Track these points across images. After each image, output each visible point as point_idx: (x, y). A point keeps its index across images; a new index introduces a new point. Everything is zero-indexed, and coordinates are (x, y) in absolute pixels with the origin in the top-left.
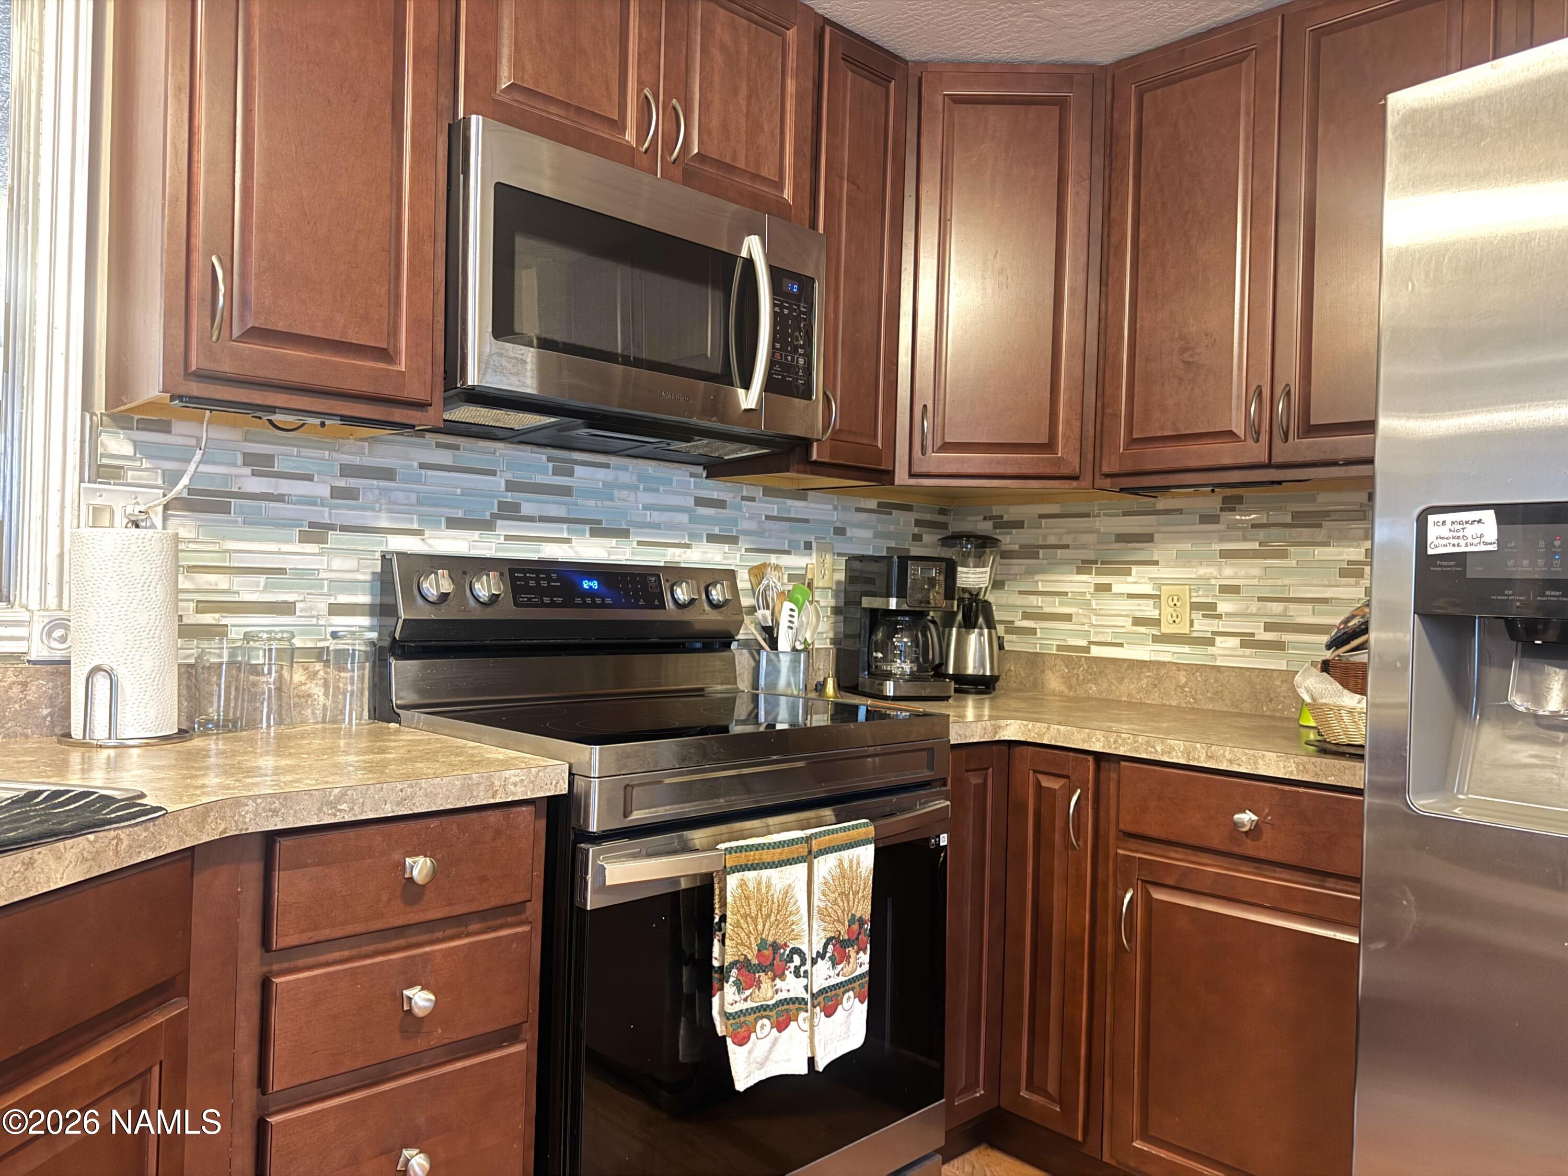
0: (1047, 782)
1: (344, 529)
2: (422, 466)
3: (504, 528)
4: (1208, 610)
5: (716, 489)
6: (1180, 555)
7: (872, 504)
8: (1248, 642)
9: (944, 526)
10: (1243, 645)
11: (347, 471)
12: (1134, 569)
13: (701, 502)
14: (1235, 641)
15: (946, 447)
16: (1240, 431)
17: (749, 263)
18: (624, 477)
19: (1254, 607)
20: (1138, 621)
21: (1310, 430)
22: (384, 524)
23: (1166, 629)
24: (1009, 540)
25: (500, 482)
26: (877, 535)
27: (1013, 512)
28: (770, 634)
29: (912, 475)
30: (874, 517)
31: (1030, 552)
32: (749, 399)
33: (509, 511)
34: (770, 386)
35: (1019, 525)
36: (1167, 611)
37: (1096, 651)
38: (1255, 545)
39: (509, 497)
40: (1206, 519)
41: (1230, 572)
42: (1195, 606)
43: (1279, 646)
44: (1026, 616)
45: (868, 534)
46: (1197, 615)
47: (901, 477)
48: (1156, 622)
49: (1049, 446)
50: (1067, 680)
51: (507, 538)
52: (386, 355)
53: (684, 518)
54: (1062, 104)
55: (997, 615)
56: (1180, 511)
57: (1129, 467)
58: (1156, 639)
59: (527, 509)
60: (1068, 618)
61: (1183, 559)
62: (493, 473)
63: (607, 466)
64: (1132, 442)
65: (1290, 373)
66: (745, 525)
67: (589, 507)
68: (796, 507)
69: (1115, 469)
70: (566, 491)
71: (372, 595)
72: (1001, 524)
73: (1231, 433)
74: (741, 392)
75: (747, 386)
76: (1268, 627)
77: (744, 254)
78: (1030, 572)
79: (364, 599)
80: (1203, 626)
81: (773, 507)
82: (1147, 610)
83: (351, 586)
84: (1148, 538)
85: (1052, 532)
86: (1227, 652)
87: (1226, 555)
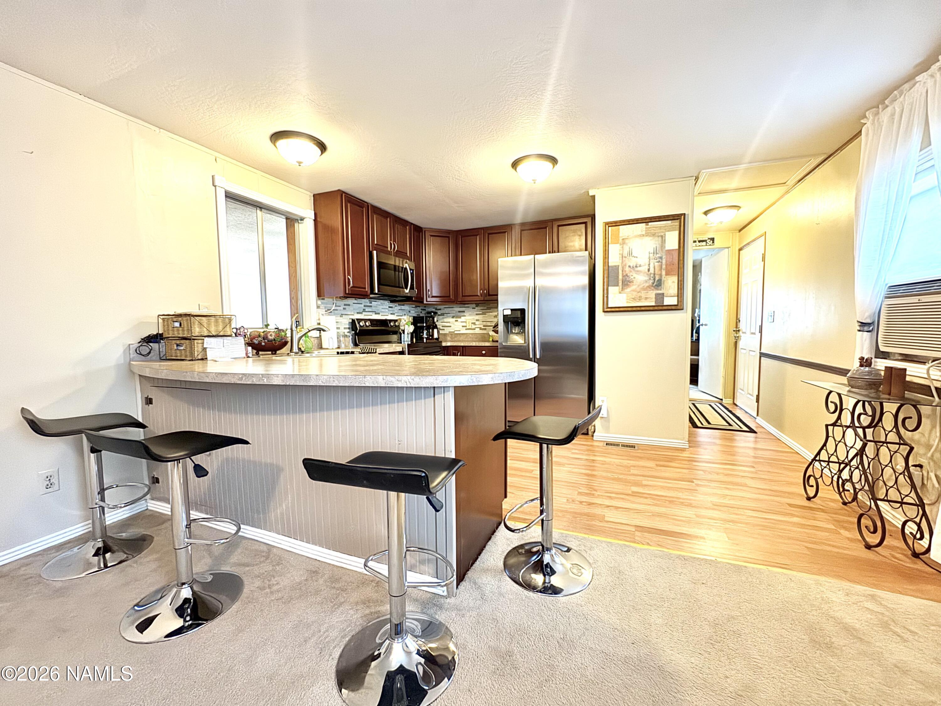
0: (454, 351)
1: (345, 315)
2: (354, 303)
3: (364, 313)
4: (474, 323)
5: (392, 305)
6: (470, 314)
7: (414, 306)
8: (481, 329)
9: (425, 310)
10: (480, 329)
11: (345, 305)
12: (462, 317)
13: (390, 307)
14: (479, 329)
15: (433, 297)
16: (479, 294)
17: (406, 268)
18: (379, 303)
19: (481, 323)
20: (463, 326)
21: (489, 295)
22: (349, 314)
23: (468, 327)
24: (439, 312)
25: (362, 306)
26: (416, 312)
27: (439, 307)
28: (404, 331)
29: (427, 301)
30: (414, 309)
31: (442, 314)
32: (407, 291)
33: (364, 310)
34: (410, 289)
35: (440, 309)
36: (468, 324)
37: (456, 332)
38: (481, 313)
39: (364, 308)
40: (473, 308)
41: (477, 317)
42: (472, 323)
43: (485, 329)
44: (443, 327)
45: (413, 312)
46: (473, 325)
47: (425, 302)
48: (466, 326)
49: (450, 296)
50: (451, 337)
51: (365, 315)
52: (365, 288)
53: (387, 310)
54: (449, 237)
55: (438, 327)
56: (469, 307)
57: (462, 300)
58: (466, 329)
59: (367, 310)
60: (450, 326)
61: (470, 315)
62: (362, 304)
63: (376, 301)
64: (463, 296)
65: (486, 286)
66: (396, 311)
67: (373, 309)
68: (403, 307)
69: (460, 300)
70: (371, 306)
71: (349, 325)
72: (436, 309)
73: (478, 296)
74: (405, 290)
75: (407, 289)
76: (484, 326)
77: (405, 267)
78: (443, 318)
79: (348, 326)
80: (474, 327)
81: (399, 307)
82: (464, 324)
83: (345, 324)
84: (464, 312)
85: (446, 311)
86: (478, 331)
87: (477, 314)
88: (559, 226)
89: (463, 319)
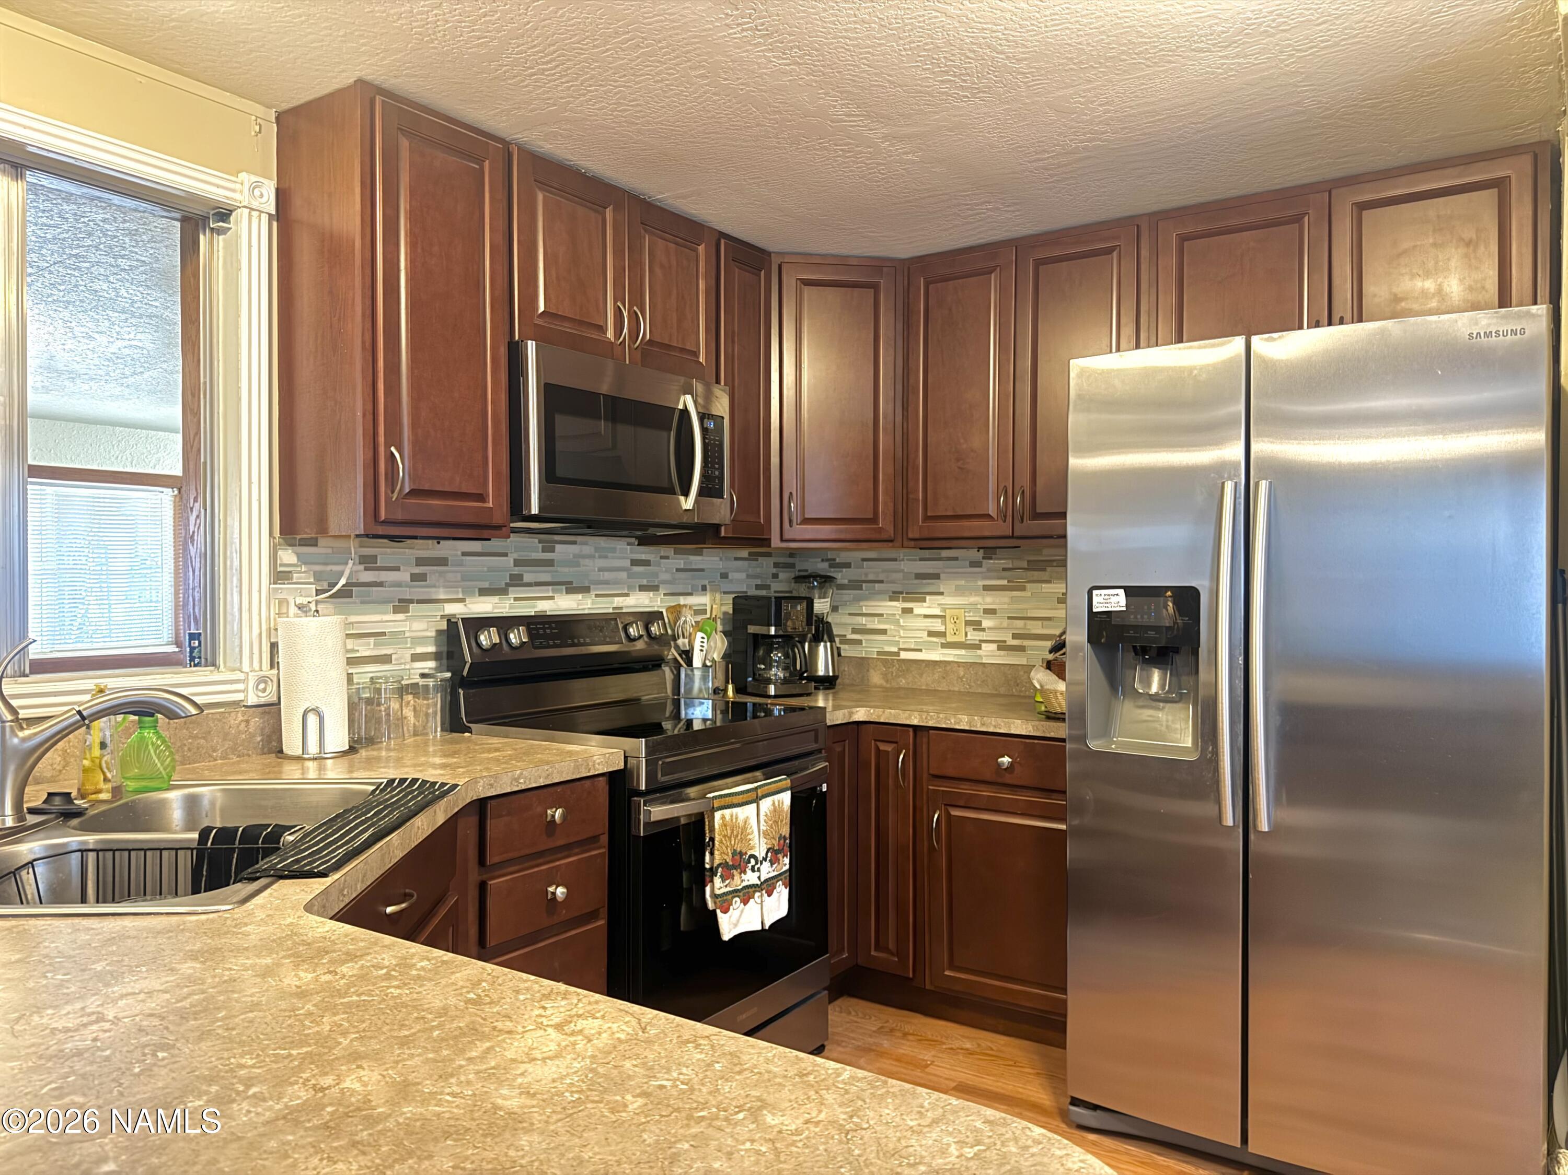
0: (883, 747)
1: (420, 602)
2: (464, 554)
3: (514, 593)
4: (976, 625)
5: (644, 553)
6: (958, 588)
7: (744, 553)
8: (1002, 646)
10: (999, 648)
11: (420, 562)
12: (928, 598)
13: (635, 563)
14: (994, 647)
15: (806, 521)
16: (992, 511)
17: (685, 412)
18: (587, 550)
19: (1006, 623)
20: (931, 634)
21: (1036, 516)
22: (442, 597)
23: (950, 638)
24: (841, 576)
25: (510, 560)
26: (748, 576)
27: (842, 558)
28: (688, 655)
29: (782, 540)
30: (746, 563)
31: (856, 585)
32: (688, 503)
33: (516, 581)
34: (701, 493)
35: (848, 565)
36: (950, 626)
37: (904, 655)
38: (1005, 582)
39: (517, 570)
40: (975, 564)
41: (989, 600)
42: (968, 623)
43: (1022, 649)
44: (855, 631)
45: (743, 576)
46: (970, 629)
47: (776, 542)
48: (943, 634)
49: (874, 520)
50: (885, 675)
51: (516, 599)
52: (481, 498)
53: (624, 575)
54: (875, 287)
55: (836, 631)
56: (956, 559)
57: (926, 534)
58: (944, 646)
59: (527, 578)
60: (884, 632)
61: (959, 591)
62: (506, 555)
63: (574, 543)
64: (927, 518)
65: (1024, 480)
66: (664, 576)
67: (565, 573)
68: (696, 561)
69: (917, 536)
70: (550, 563)
71: (437, 645)
72: (834, 564)
73: (988, 516)
74: (682, 498)
75: (686, 494)
76: (1015, 636)
77: (681, 407)
78: (858, 599)
79: (431, 649)
80: (974, 636)
81: (680, 562)
82: (938, 626)
83: (417, 641)
84: (936, 576)
85: (872, 570)
86: (989, 654)
87: (986, 588)
88: (1362, 207)
89: (930, 606)
